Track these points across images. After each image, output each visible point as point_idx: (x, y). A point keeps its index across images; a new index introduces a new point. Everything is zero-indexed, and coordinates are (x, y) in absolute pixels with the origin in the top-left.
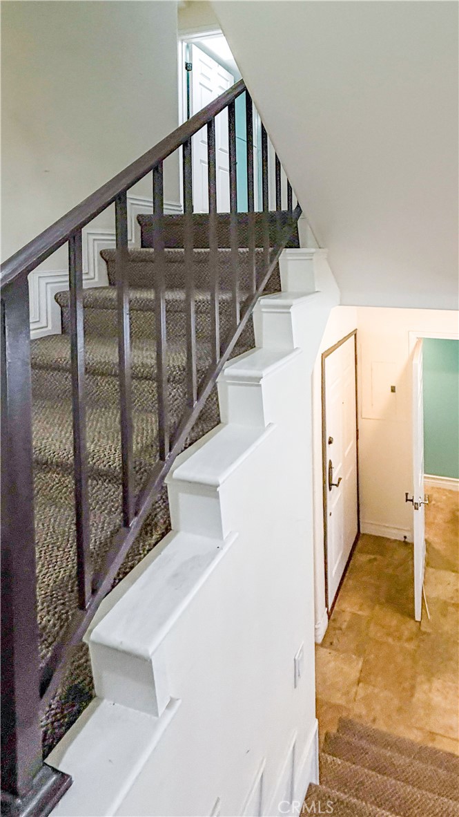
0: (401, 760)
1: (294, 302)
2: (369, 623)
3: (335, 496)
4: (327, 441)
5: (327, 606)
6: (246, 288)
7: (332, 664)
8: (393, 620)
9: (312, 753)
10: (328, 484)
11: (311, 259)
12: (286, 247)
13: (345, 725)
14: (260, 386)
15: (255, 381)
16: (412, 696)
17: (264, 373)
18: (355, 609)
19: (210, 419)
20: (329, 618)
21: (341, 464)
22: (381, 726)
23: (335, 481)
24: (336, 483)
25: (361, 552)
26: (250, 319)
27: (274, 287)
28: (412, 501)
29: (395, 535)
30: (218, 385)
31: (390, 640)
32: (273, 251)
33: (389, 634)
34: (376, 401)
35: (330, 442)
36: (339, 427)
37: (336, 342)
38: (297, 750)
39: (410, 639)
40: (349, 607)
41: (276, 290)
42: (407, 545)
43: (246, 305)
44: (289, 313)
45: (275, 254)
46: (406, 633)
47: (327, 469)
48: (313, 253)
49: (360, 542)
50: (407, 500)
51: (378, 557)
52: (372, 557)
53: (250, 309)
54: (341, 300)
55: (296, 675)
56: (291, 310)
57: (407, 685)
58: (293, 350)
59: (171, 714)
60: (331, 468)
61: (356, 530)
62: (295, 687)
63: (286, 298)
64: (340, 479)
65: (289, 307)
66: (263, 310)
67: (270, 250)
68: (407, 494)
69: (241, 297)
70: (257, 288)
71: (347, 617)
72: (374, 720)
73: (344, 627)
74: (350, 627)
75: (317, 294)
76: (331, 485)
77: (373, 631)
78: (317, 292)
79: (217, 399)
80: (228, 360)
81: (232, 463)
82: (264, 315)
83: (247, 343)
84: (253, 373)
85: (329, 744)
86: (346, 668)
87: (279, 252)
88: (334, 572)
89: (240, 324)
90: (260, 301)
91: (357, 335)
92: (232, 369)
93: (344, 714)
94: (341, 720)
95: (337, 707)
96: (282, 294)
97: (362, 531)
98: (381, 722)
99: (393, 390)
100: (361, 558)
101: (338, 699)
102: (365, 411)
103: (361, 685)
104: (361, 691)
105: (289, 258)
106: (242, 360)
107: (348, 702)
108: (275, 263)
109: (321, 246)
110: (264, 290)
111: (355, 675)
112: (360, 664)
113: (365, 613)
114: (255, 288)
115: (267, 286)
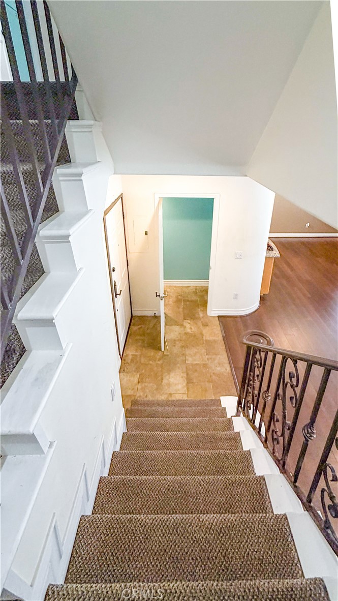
0: (160, 409)
1: (85, 170)
2: (141, 357)
3: (119, 300)
4: (112, 270)
5: (120, 355)
6: (42, 159)
7: (125, 380)
8: (151, 353)
9: (123, 422)
10: (115, 294)
11: (91, 131)
12: (70, 119)
13: (134, 403)
14: (69, 242)
15: (65, 239)
16: (162, 382)
17: (71, 232)
18: (134, 353)
19: (37, 271)
20: (121, 359)
21: (120, 282)
22: (150, 398)
23: (118, 292)
24: (119, 293)
25: (134, 325)
26: (51, 188)
27: (65, 158)
28: (159, 296)
29: (151, 313)
30: (37, 244)
31: (151, 362)
32: (59, 123)
33: (150, 360)
34: (137, 241)
35: (114, 271)
36: (117, 261)
37: (111, 204)
38: (116, 425)
39: (159, 360)
40: (130, 352)
41: (66, 161)
42: (157, 318)
43: (46, 175)
44: (81, 180)
45: (61, 126)
46: (158, 357)
47: (113, 286)
48: (92, 126)
49: (133, 320)
50: (157, 296)
51: (142, 326)
52: (140, 326)
53: (49, 178)
54: (115, 169)
55: (113, 395)
56: (82, 178)
57: (160, 378)
58: (87, 212)
59: (52, 450)
60: (115, 285)
61: (131, 315)
62: (113, 400)
63: (76, 167)
64: (121, 291)
65: (80, 175)
66: (61, 178)
67: (57, 121)
68: (156, 293)
69: (40, 168)
70: (52, 158)
71: (130, 357)
72: (146, 396)
73: (129, 361)
74: (132, 361)
75: (99, 164)
76: (116, 295)
77: (143, 360)
78: (99, 162)
79: (38, 255)
80: (40, 224)
81: (60, 301)
82: (62, 183)
83: (53, 208)
84: (62, 232)
85: (129, 413)
86: (132, 379)
87: (64, 123)
88: (122, 338)
89: (44, 191)
90: (56, 170)
91: (123, 198)
92: (45, 231)
93: (133, 398)
94: (132, 401)
95: (130, 396)
96: (72, 164)
97: (133, 315)
98: (150, 396)
99: (146, 233)
100: (134, 328)
101: (130, 392)
102: (131, 248)
103: (139, 384)
104: (140, 386)
105: (73, 130)
106: (52, 222)
107: (134, 392)
108: (62, 134)
109: (97, 119)
110: (57, 161)
111: (136, 380)
112: (138, 376)
113: (138, 353)
114: (50, 157)
115: (59, 157)
